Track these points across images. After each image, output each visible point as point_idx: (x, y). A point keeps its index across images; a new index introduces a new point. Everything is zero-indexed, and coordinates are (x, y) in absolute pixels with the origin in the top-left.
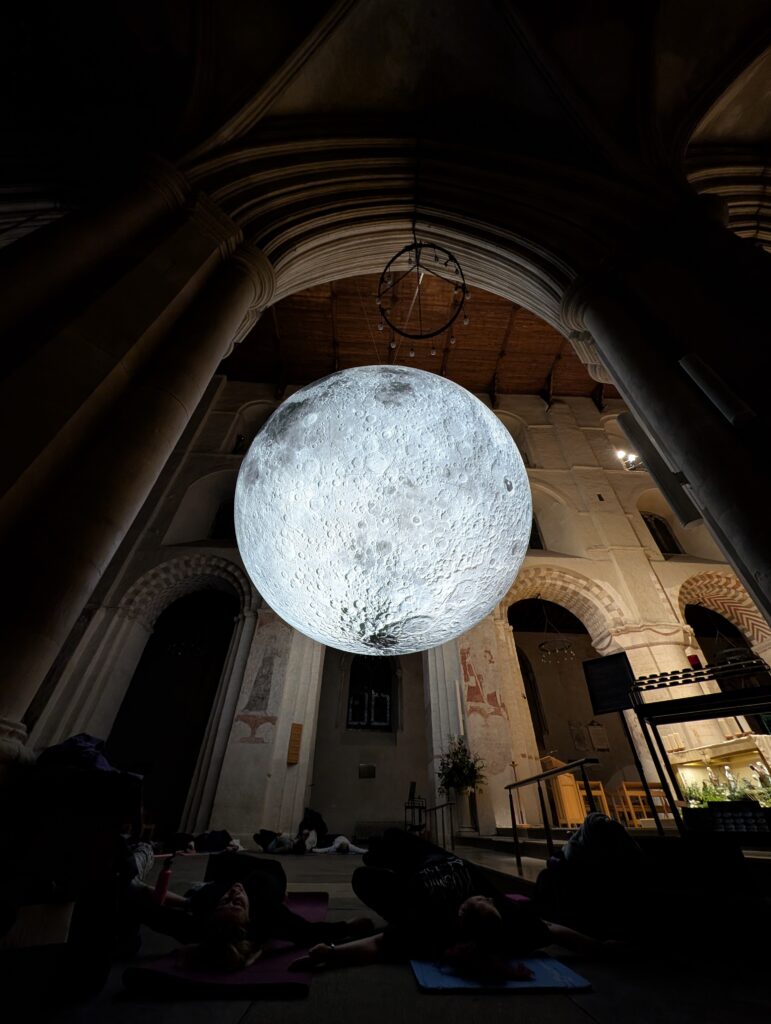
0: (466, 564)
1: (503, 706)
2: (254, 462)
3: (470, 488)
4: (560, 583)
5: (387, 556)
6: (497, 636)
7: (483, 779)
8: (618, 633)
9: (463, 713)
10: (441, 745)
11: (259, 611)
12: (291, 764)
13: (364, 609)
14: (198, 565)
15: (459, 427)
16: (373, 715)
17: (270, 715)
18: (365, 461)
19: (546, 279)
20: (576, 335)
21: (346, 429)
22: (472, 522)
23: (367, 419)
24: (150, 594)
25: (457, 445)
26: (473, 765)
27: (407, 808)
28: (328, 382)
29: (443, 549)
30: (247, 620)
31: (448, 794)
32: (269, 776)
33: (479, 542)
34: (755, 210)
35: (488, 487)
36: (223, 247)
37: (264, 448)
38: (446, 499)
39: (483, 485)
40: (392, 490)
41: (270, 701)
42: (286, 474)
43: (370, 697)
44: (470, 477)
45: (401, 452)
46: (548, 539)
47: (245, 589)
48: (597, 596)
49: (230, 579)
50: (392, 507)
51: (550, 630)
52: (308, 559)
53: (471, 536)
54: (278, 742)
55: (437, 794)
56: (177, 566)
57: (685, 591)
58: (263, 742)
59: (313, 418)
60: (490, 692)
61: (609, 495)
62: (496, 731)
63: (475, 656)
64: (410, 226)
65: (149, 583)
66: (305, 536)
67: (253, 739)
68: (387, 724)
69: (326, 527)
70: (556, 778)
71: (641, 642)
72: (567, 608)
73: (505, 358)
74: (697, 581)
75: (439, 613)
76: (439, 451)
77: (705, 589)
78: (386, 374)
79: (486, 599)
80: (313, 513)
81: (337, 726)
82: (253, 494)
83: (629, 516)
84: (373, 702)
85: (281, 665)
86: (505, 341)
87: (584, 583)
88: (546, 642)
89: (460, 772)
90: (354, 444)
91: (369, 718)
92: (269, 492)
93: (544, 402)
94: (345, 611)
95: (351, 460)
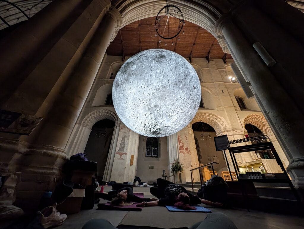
0: (181, 111)
1: (189, 151)
2: (117, 81)
3: (182, 88)
4: (208, 117)
5: (157, 109)
6: (189, 132)
7: (183, 170)
8: (224, 131)
9: (178, 153)
10: (172, 161)
12: (131, 165)
13: (151, 124)
14: (102, 112)
15: (180, 69)
16: (153, 153)
17: (125, 153)
18: (151, 81)
19: (211, 17)
20: (219, 37)
21: (145, 70)
22: (183, 99)
23: (151, 67)
24: (90, 120)
25: (179, 75)
26: (180, 166)
27: (162, 176)
28: (139, 55)
29: (174, 107)
30: (117, 127)
31: (173, 173)
32: (125, 168)
33: (185, 105)
35: (188, 88)
36: (105, 9)
37: (120, 77)
38: (175, 92)
39: (187, 87)
40: (159, 89)
41: (125, 149)
42: (127, 84)
43: (152, 148)
44: (183, 85)
45: (162, 77)
46: (205, 105)
47: (116, 119)
48: (219, 121)
49: (112, 116)
50: (159, 94)
51: (204, 131)
52: (134, 110)
53: (182, 103)
54: (127, 160)
55: (170, 173)
56: (96, 112)
57: (246, 120)
58: (123, 160)
59: (135, 67)
60: (186, 147)
61: (225, 91)
62: (187, 158)
63: (182, 138)
65: (89, 117)
66: (133, 103)
67: (121, 159)
68: (157, 156)
69: (139, 101)
70: (203, 170)
71: (231, 134)
72: (210, 125)
73: (195, 46)
74: (250, 117)
75: (172, 125)
76: (173, 77)
77: (252, 119)
78: (157, 52)
79: (186, 121)
80: (136, 96)
81: (143, 156)
82: (118, 91)
83: (231, 97)
84: (153, 150)
85: (127, 140)
86: (195, 40)
87: (215, 117)
88: (203, 134)
89: (177, 168)
90: (147, 75)
91: (152, 154)
92: (122, 90)
93: (207, 61)
94: (145, 125)
95: (146, 80)
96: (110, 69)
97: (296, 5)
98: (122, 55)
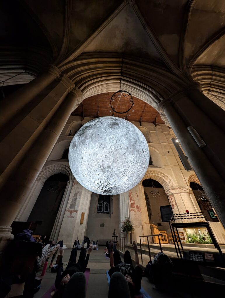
0: (131, 172)
1: (140, 209)
2: (74, 142)
3: (133, 152)
4: (157, 175)
5: (110, 170)
6: (139, 189)
7: (134, 230)
8: (172, 189)
9: (129, 211)
10: (123, 219)
11: (74, 180)
12: (81, 224)
13: (103, 183)
14: (57, 166)
15: (131, 135)
17: (76, 210)
18: (105, 144)
19: (155, 99)
20: (162, 114)
21: (100, 135)
22: (133, 161)
23: (106, 132)
24: (44, 174)
25: (130, 140)
26: (131, 226)
27: (113, 236)
28: (96, 121)
29: (125, 168)
30: (70, 183)
31: (124, 233)
32: (75, 227)
33: (135, 166)
34: (210, 82)
35: (138, 152)
36: (69, 89)
37: (78, 138)
38: (126, 155)
39: (136, 151)
40: (112, 152)
41: (76, 206)
42: (83, 146)
43: (104, 204)
44: (133, 149)
45: (115, 142)
46: (154, 163)
47: (70, 174)
48: (166, 179)
49: (66, 171)
50: (112, 157)
51: (153, 187)
52: (88, 169)
53: (132, 165)
54: (77, 218)
55: (121, 233)
56: (51, 167)
57: (190, 178)
58: (73, 218)
59: (91, 131)
60: (137, 205)
61: (170, 151)
62: (138, 216)
63: (133, 195)
64: (119, 82)
65: (44, 171)
66: (88, 163)
67: (71, 217)
68: (108, 212)
69: (94, 161)
70: (154, 230)
71: (178, 192)
72: (158, 182)
73: (144, 113)
74: (193, 176)
75: (123, 185)
76: (125, 142)
77: (195, 178)
78: (111, 120)
79: (136, 181)
80: (90, 157)
81: (94, 212)
82: (74, 151)
83: (176, 157)
84: (104, 206)
85: (79, 196)
86: (144, 108)
87: (163, 175)
88: (152, 191)
89: (128, 227)
90: (102, 139)
91: (103, 210)
92: (78, 150)
93: (154, 125)
94: (98, 184)
95: (101, 143)
96: (69, 128)
97: (218, 94)
98: (82, 116)
